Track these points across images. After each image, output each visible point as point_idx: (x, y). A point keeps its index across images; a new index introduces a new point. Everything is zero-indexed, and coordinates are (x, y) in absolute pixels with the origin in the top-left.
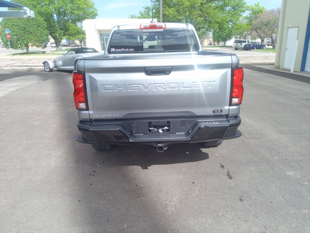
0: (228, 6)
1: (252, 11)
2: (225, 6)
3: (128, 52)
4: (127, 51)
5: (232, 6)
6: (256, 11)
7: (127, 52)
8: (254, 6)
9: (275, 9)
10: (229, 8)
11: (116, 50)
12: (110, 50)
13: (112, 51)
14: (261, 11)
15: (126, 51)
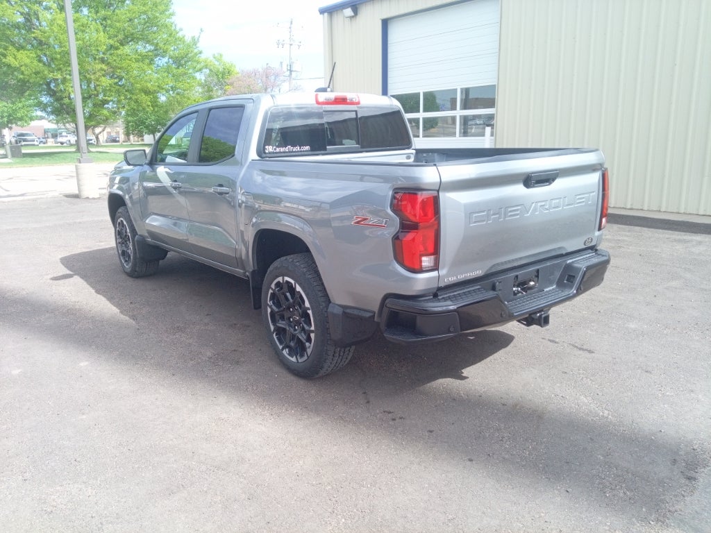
0: (163, 57)
1: (210, 70)
2: (156, 55)
3: (300, 153)
4: (298, 151)
5: (171, 57)
6: (218, 71)
7: (297, 153)
8: (212, 58)
9: (260, 70)
10: (165, 60)
11: (275, 149)
12: (264, 149)
13: (267, 151)
14: (229, 72)
15: (295, 152)
